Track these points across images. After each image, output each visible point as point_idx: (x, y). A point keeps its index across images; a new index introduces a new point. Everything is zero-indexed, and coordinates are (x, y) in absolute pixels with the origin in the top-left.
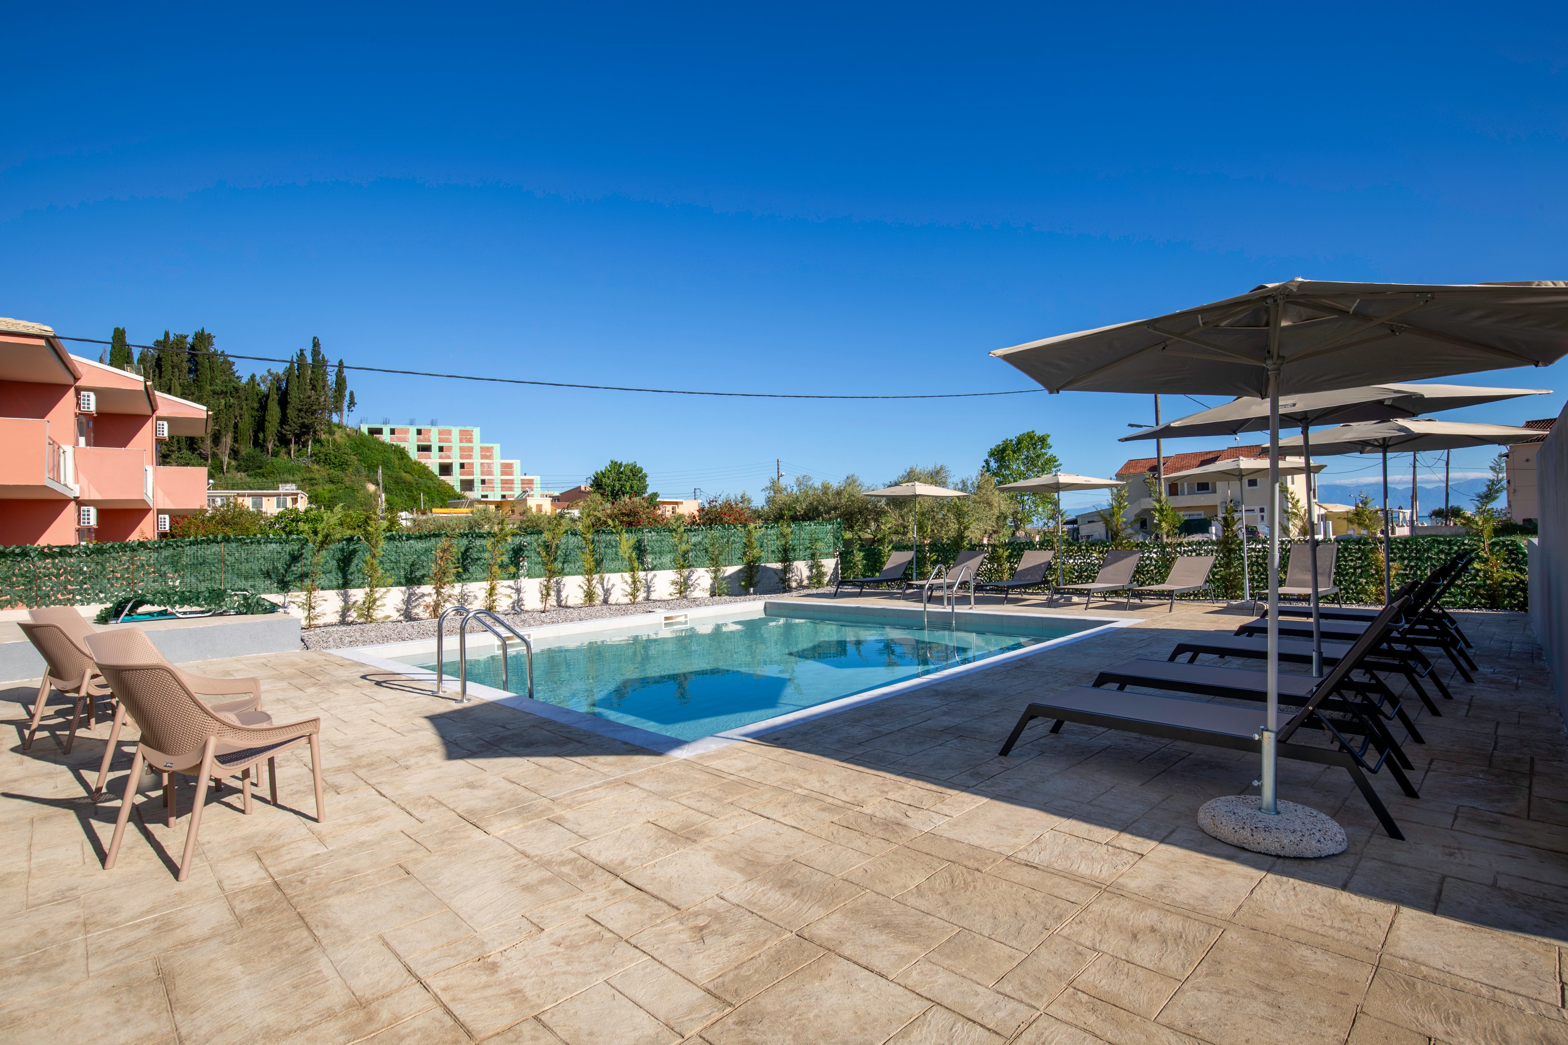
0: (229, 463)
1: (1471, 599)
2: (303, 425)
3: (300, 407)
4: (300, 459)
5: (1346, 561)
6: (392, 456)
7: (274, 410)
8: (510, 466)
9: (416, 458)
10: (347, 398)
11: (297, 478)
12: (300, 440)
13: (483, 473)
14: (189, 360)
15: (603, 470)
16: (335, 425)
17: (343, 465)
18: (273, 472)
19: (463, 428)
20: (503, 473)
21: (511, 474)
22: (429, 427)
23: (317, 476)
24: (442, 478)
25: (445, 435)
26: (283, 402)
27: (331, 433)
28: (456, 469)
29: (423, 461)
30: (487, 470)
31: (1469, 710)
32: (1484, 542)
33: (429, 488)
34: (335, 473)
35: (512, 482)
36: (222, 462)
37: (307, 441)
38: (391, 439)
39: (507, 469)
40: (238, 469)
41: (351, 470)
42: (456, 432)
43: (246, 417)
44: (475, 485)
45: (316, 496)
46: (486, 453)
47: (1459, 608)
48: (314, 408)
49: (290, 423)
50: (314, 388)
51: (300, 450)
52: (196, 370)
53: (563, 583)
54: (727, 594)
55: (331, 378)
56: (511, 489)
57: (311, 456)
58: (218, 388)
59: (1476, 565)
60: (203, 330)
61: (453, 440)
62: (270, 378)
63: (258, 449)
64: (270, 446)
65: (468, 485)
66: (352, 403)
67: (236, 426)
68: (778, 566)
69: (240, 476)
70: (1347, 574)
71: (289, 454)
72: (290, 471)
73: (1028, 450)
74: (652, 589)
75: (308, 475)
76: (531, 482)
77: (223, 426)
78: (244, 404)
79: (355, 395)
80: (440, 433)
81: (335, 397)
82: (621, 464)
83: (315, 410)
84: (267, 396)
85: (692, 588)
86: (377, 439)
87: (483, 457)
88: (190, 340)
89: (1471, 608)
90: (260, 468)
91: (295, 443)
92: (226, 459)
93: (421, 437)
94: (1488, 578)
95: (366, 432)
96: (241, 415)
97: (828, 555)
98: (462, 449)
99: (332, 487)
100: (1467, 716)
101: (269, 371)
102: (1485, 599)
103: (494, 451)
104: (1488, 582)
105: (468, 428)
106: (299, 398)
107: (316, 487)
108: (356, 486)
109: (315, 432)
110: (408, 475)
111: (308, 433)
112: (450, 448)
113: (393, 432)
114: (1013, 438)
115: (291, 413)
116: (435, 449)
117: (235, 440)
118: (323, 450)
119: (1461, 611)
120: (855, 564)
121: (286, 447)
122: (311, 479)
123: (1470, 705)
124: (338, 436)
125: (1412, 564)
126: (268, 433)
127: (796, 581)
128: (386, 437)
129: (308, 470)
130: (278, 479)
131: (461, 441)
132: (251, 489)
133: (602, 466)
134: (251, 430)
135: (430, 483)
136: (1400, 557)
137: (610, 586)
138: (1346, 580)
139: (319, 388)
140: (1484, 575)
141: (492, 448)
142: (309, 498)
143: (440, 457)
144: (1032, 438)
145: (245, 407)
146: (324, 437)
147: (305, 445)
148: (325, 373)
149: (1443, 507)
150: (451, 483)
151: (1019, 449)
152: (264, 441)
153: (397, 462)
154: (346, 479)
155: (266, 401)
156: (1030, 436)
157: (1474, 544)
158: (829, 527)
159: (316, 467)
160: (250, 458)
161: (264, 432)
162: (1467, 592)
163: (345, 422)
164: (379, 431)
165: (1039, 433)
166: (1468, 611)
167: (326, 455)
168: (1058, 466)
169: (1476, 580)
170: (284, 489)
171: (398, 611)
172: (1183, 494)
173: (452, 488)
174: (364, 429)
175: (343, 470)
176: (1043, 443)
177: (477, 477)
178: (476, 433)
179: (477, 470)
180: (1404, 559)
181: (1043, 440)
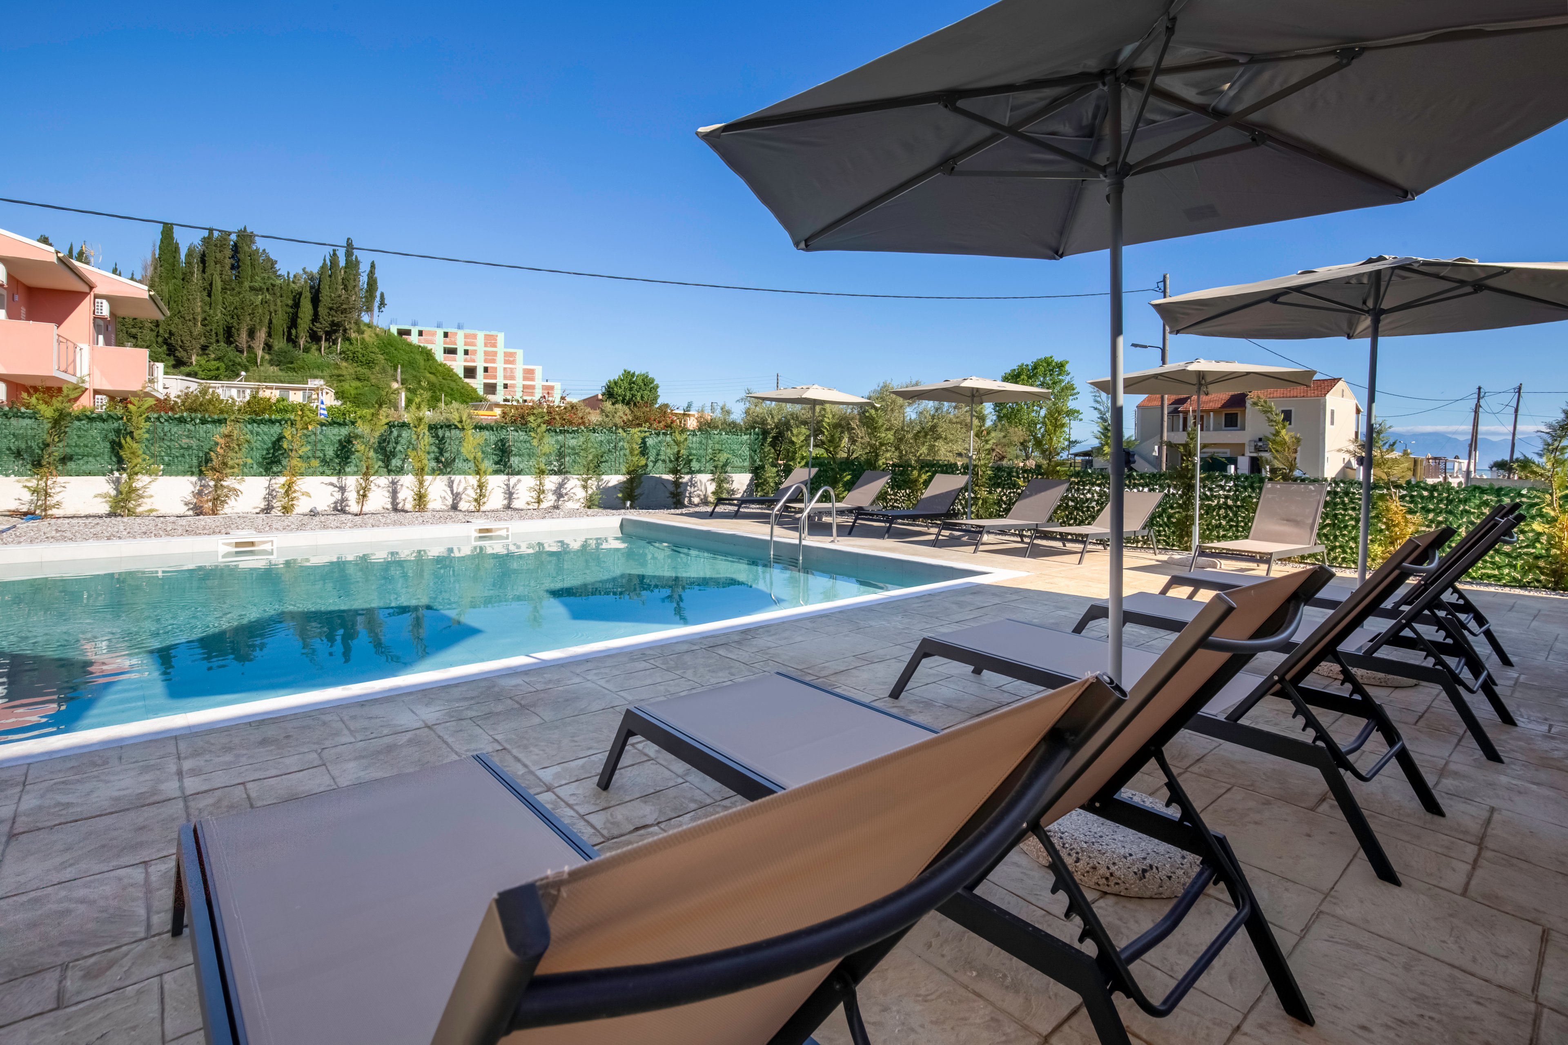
0: (262, 358)
1: (1525, 573)
2: (333, 324)
3: (331, 305)
4: (330, 356)
5: (1346, 510)
6: (418, 357)
7: (306, 307)
8: (531, 372)
9: (442, 359)
10: (378, 299)
11: (325, 373)
12: (330, 337)
13: (505, 378)
14: (233, 257)
15: (616, 378)
16: (365, 325)
17: (370, 364)
18: (303, 368)
19: (488, 333)
20: (525, 379)
21: (533, 379)
22: (455, 330)
23: (345, 373)
24: (467, 380)
25: (470, 339)
26: (315, 301)
27: (360, 332)
28: (480, 372)
29: (448, 363)
30: (510, 375)
32: (1551, 495)
33: (452, 390)
34: (362, 370)
35: (533, 387)
36: (256, 356)
37: (337, 339)
38: (419, 340)
39: (529, 374)
40: (271, 363)
41: (377, 368)
42: (481, 336)
43: (280, 312)
44: (498, 388)
45: (343, 392)
46: (510, 358)
47: (1505, 586)
48: (344, 306)
49: (321, 320)
50: (346, 288)
51: (330, 347)
52: (239, 267)
53: (400, 483)
54: (600, 507)
55: (364, 279)
56: (532, 394)
57: (340, 354)
58: (256, 284)
59: (1537, 526)
60: (245, 228)
61: (478, 344)
62: (304, 276)
63: (290, 344)
64: (302, 342)
65: (491, 388)
66: (382, 304)
67: (270, 322)
68: (670, 477)
69: (273, 370)
70: (1346, 527)
71: (320, 350)
72: (319, 367)
73: (1045, 376)
74: (515, 496)
75: (336, 372)
76: (552, 388)
77: (258, 321)
78: (278, 301)
79: (385, 296)
80: (466, 336)
81: (366, 297)
82: (634, 373)
83: (345, 309)
84: (300, 294)
85: (566, 498)
86: (405, 340)
87: (506, 362)
88: (233, 237)
89: (1523, 586)
90: (292, 363)
91: (326, 340)
92: (260, 353)
93: (448, 339)
94: (1553, 546)
95: (396, 334)
96: (276, 311)
97: (742, 470)
98: (486, 353)
99: (358, 384)
101: (304, 270)
102: (1547, 575)
103: (517, 357)
104: (1554, 551)
105: (493, 333)
106: (331, 297)
107: (343, 384)
108: (382, 384)
109: (345, 330)
110: (431, 376)
111: (336, 331)
112: (475, 352)
113: (421, 333)
114: (1029, 363)
115: (322, 311)
116: (460, 352)
117: (269, 335)
118: (351, 348)
119: (1507, 590)
120: (765, 480)
121: (317, 344)
122: (339, 376)
123: (1481, 844)
124: (368, 336)
125: (1440, 519)
126: (300, 329)
127: (699, 496)
128: (414, 339)
129: (337, 366)
130: (308, 374)
131: (486, 345)
132: (282, 382)
133: (615, 374)
134: (285, 326)
135: (453, 385)
136: (1423, 508)
137: (460, 490)
138: (1344, 535)
139: (350, 288)
140: (1549, 543)
141: (515, 353)
142: (336, 393)
143: (465, 361)
144: (1049, 364)
145: (279, 303)
146: (353, 335)
147: (335, 342)
148: (358, 274)
149: (1507, 458)
150: (475, 386)
151: (1035, 375)
152: (296, 337)
153: (422, 363)
154: (372, 377)
155: (299, 299)
156: (1048, 362)
157: (1535, 497)
158: (745, 437)
159: (344, 364)
160: (283, 352)
161: (296, 328)
162: (1520, 563)
163: (375, 323)
164: (408, 333)
165: (1057, 359)
166: (1517, 591)
167: (354, 353)
168: (1075, 394)
169: (1535, 548)
170: (313, 383)
171: (186, 504)
172: (1209, 429)
173: (475, 390)
174: (394, 330)
175: (370, 368)
176: (1061, 370)
177: (500, 381)
178: (501, 338)
179: (500, 374)
180: (1429, 511)
181: (1061, 366)
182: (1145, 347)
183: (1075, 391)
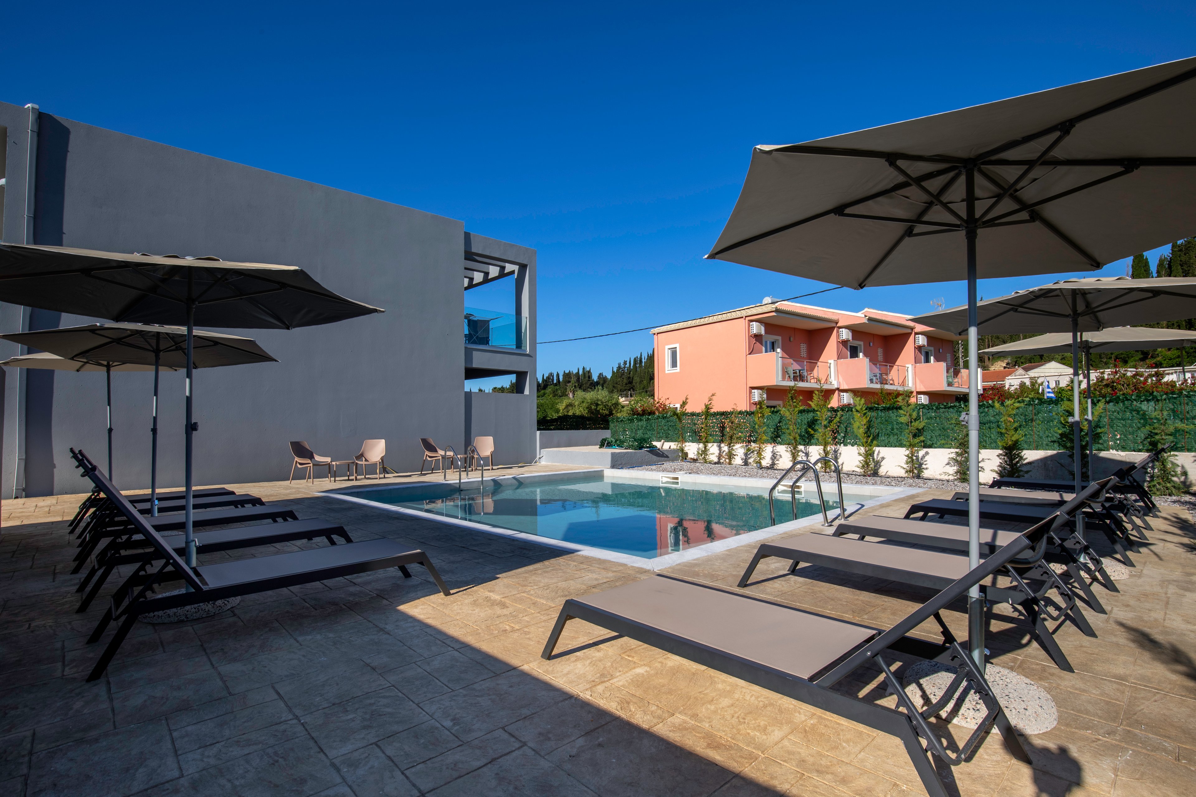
31: (55, 570)
100: (55, 566)
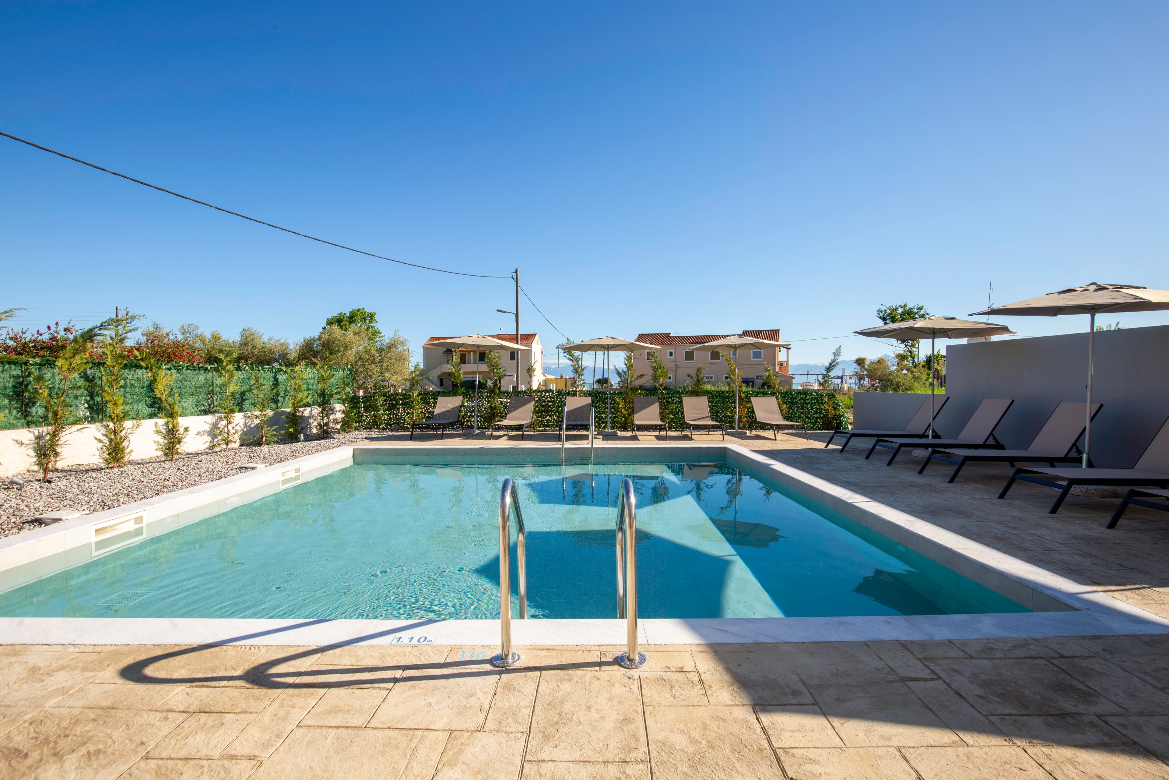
54: (277, 443)
73: (360, 322)
114: (347, 311)
149: (601, 378)
151: (353, 320)
156: (361, 312)
165: (368, 310)
168: (382, 337)
172: (470, 363)
176: (371, 318)
181: (371, 316)
182: (505, 312)
183: (381, 335)
